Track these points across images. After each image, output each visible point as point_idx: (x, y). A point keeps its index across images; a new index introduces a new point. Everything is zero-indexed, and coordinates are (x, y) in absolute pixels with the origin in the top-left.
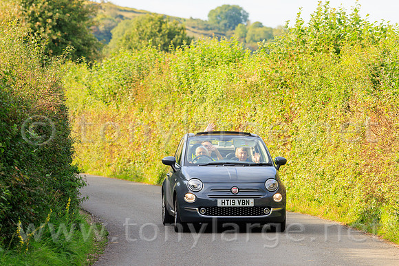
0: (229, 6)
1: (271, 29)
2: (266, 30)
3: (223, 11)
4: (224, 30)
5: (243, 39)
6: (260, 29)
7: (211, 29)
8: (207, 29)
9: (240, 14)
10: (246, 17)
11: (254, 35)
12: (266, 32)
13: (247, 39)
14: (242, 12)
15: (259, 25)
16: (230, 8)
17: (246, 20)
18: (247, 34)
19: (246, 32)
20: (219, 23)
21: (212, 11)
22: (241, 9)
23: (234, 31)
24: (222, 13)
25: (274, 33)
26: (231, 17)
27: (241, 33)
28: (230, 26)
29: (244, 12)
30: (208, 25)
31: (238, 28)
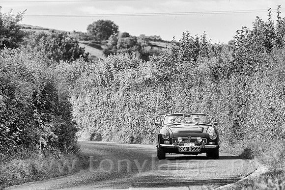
0: (103, 21)
1: (136, 38)
2: (132, 39)
3: (99, 25)
4: (100, 40)
5: (114, 47)
6: (127, 38)
7: (90, 39)
8: (86, 40)
9: (112, 27)
10: (116, 29)
11: (123, 43)
12: (131, 40)
13: (118, 46)
14: (113, 25)
15: (126, 35)
16: (104, 23)
17: (116, 32)
18: (118, 42)
20: (95, 35)
21: (90, 26)
22: (112, 23)
23: (107, 40)
24: (97, 27)
25: (138, 41)
26: (105, 29)
27: (113, 41)
28: (104, 37)
29: (115, 25)
30: (88, 36)
31: (111, 38)
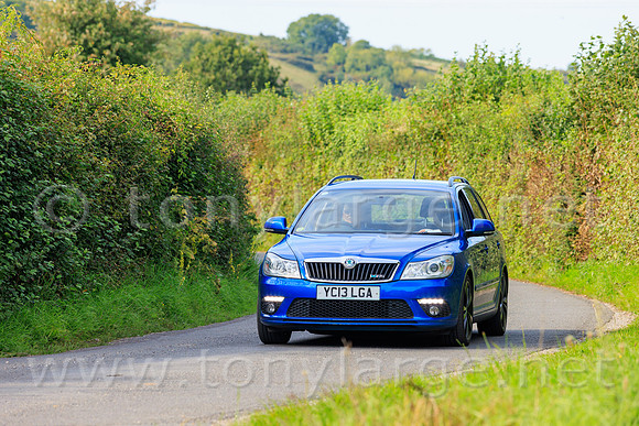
0: (318, 16)
1: (382, 51)
2: (375, 52)
3: (310, 23)
4: (312, 54)
5: (340, 67)
6: (366, 51)
7: (292, 52)
8: (285, 51)
9: (335, 29)
10: (344, 33)
11: (357, 60)
12: (375, 55)
13: (347, 66)
14: (338, 25)
15: (365, 45)
16: (321, 19)
17: (344, 37)
18: (347, 59)
19: (346, 56)
20: (303, 42)
21: (293, 25)
22: (337, 20)
23: (326, 55)
24: (307, 26)
25: (388, 57)
26: (323, 33)
27: (338, 57)
28: (320, 47)
29: (342, 25)
30: (287, 46)
31: (333, 50)
